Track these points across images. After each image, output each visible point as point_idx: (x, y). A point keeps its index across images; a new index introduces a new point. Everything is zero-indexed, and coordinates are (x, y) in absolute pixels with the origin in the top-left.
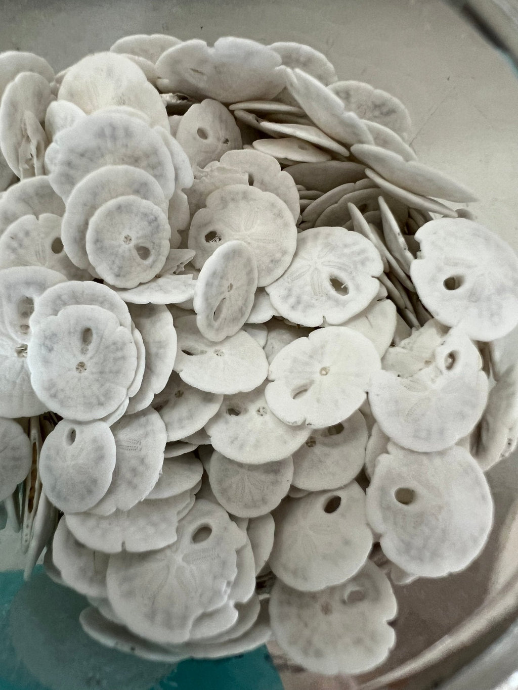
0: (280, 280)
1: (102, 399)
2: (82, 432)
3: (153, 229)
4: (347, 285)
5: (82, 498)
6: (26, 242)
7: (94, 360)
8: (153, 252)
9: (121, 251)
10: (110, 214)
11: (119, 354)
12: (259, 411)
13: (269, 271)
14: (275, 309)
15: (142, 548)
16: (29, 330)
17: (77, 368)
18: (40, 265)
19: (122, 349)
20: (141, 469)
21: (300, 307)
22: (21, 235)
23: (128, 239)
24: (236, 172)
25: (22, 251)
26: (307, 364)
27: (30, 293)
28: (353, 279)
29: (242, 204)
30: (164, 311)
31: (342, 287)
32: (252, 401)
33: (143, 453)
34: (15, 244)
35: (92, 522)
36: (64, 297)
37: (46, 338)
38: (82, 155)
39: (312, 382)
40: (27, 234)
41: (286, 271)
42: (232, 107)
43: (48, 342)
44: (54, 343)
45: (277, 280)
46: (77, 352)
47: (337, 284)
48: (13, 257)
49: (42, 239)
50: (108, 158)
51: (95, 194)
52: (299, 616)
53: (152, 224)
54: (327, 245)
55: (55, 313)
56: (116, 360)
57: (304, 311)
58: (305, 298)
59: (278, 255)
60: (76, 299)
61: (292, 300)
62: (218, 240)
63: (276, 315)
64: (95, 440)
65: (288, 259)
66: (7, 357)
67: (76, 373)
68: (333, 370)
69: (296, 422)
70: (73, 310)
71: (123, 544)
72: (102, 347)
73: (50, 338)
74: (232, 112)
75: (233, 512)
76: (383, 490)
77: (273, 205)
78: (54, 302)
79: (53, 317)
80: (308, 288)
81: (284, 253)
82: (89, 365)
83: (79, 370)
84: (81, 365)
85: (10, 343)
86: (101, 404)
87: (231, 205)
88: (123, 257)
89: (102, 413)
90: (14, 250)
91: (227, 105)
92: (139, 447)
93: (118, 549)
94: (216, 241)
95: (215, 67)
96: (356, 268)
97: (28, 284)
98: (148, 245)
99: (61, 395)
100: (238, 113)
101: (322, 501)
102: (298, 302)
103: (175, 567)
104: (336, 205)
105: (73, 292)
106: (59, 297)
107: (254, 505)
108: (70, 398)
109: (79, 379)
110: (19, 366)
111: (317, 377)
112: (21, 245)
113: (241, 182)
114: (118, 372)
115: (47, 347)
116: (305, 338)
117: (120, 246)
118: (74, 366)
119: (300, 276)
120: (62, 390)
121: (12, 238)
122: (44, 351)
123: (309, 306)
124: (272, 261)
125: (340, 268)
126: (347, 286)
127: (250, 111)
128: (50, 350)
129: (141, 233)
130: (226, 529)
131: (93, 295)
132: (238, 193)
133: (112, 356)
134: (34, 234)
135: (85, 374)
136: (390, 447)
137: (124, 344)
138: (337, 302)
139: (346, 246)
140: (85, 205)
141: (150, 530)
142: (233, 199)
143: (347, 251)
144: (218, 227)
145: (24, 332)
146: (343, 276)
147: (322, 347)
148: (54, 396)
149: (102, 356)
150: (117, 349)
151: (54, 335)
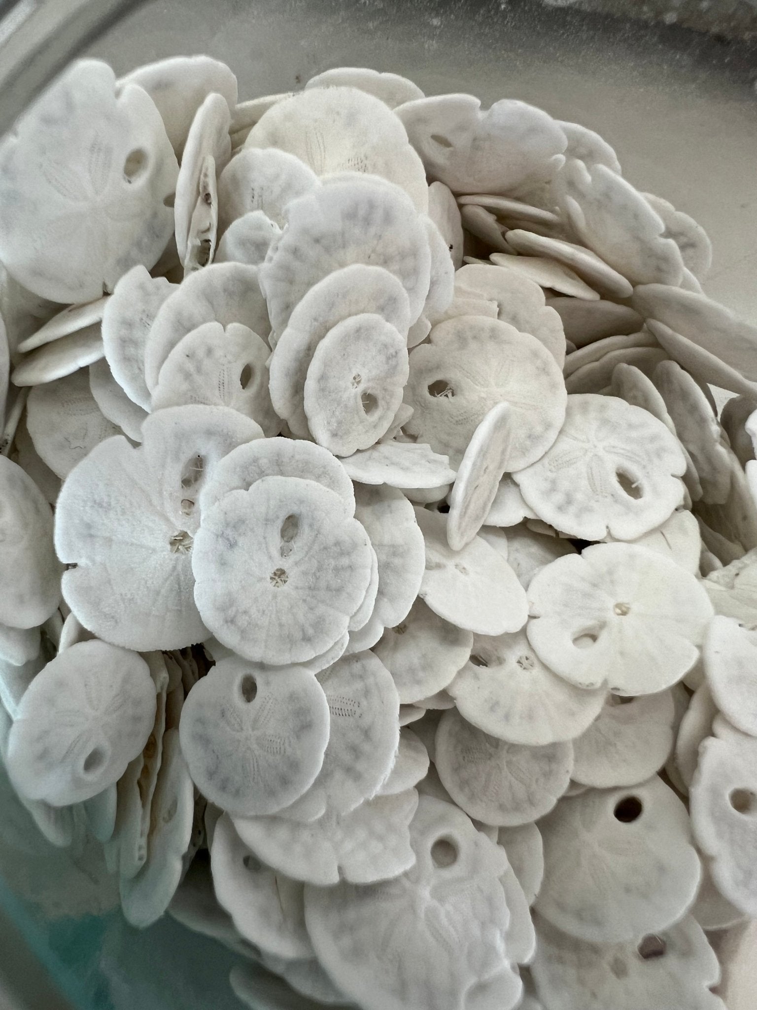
0: (536, 465)
1: (310, 631)
2: (268, 683)
3: (389, 369)
4: (640, 484)
5: (272, 793)
6: (207, 364)
7: (303, 568)
8: (381, 403)
9: (345, 396)
10: (345, 341)
11: (345, 561)
12: (519, 662)
13: (524, 451)
14: (531, 509)
15: (370, 877)
16: (194, 509)
17: (271, 578)
18: (223, 404)
19: (349, 554)
20: (366, 747)
21: (572, 509)
22: (201, 353)
23: (357, 380)
24: (480, 297)
25: (199, 379)
26: (586, 595)
27: (207, 448)
28: (648, 476)
29: (491, 346)
30: (401, 498)
31: (634, 486)
32: (509, 647)
33: (367, 721)
34: (190, 367)
35: (282, 833)
36: (264, 462)
37: (227, 524)
38: (317, 241)
39: (603, 625)
40: (209, 352)
41: (546, 453)
42: (464, 200)
43: (229, 532)
44: (240, 535)
45: (533, 464)
46: (275, 553)
47: (626, 481)
48: (185, 386)
49: (230, 362)
50: (351, 252)
51: (332, 305)
52: (581, 982)
53: (390, 362)
54: (605, 422)
55: (247, 486)
56: (337, 570)
57: (578, 516)
58: (579, 496)
59: (539, 429)
60: (280, 466)
61: (559, 498)
62: (450, 395)
63: (531, 516)
64: (293, 697)
65: (552, 435)
66: (154, 551)
67: (269, 585)
68: (635, 608)
69: (592, 684)
70: (274, 482)
71: (340, 869)
72: (316, 547)
73: (234, 527)
74: (461, 206)
75: (478, 817)
76: (715, 792)
77: (535, 354)
78: (245, 468)
79: (243, 491)
80: (584, 483)
81: (548, 426)
82: (293, 575)
83: (275, 581)
84: (280, 574)
85: (164, 527)
86: (307, 639)
87: (473, 345)
88: (346, 406)
89: (307, 654)
90: (188, 376)
91: (457, 195)
92: (358, 712)
93: (335, 879)
94: (447, 396)
95: (475, 140)
96: (650, 461)
97: (210, 433)
98: (377, 392)
99: (242, 621)
100: (469, 210)
101: (611, 803)
102: (569, 501)
103: (423, 910)
104: (596, 364)
105: (278, 455)
106: (256, 460)
107: (517, 807)
108: (257, 625)
109: (275, 597)
110: (171, 566)
111: (611, 616)
112: (199, 370)
113: (486, 312)
114: (339, 590)
115: (228, 539)
116: (576, 556)
117: (346, 389)
118: (269, 574)
119: (569, 463)
120: (245, 612)
121: (188, 356)
122: (221, 546)
123: (585, 510)
124: (529, 437)
125: (630, 458)
126: (640, 486)
127: (490, 209)
128: (232, 545)
129: (375, 372)
130: (476, 844)
131: (307, 463)
132: (483, 329)
133: (333, 562)
134: (219, 353)
135: (285, 588)
136: (718, 727)
137: (355, 546)
138: (628, 508)
139: (631, 426)
140: (315, 320)
141: (376, 847)
142: (475, 337)
143: (634, 434)
144: (451, 375)
145: (186, 511)
146: (635, 471)
147: (610, 572)
148: (230, 621)
149: (315, 563)
150: (342, 554)
151: (242, 521)
